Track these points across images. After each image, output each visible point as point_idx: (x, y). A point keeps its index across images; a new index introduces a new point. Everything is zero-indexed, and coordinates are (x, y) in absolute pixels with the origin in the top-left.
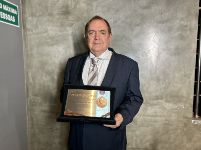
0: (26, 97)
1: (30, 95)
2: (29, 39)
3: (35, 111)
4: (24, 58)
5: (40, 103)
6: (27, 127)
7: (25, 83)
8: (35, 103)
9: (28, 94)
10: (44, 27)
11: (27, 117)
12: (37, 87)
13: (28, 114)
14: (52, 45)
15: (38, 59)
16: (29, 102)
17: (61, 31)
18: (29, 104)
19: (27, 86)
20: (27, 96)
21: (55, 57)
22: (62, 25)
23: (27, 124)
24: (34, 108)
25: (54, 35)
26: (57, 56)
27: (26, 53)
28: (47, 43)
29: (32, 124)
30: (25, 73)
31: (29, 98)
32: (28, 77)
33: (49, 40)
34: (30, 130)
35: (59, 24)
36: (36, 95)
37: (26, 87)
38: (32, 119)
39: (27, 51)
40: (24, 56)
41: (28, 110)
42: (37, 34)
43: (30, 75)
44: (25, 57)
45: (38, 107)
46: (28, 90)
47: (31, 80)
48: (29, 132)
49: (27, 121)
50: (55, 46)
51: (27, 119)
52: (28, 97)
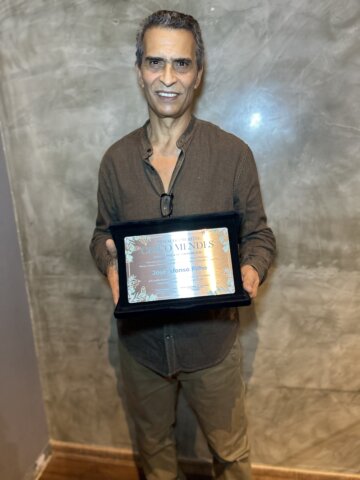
0: (22, 259)
1: (33, 252)
2: (11, 90)
3: (49, 295)
4: (4, 149)
5: (62, 273)
6: (35, 337)
7: (16, 220)
8: (48, 273)
9: (25, 250)
10: (54, 49)
11: (31, 311)
12: (50, 230)
13: (33, 304)
14: (81, 106)
15: (46, 150)
16: (31, 272)
17: (105, 61)
18: (31, 277)
19: (22, 227)
20: (24, 255)
21: (91, 141)
22: (107, 39)
23: (34, 328)
24: (48, 287)
25: (85, 72)
26: (97, 137)
27: (7, 132)
28: (66, 99)
29: (46, 329)
30: (12, 193)
31: (30, 262)
32: (21, 203)
33: (71, 91)
34: (42, 344)
35: (97, 37)
36: (48, 254)
37: (18, 231)
38: (43, 315)
39: (11, 128)
40: (4, 144)
41: (30, 292)
42: (34, 72)
43: (26, 197)
44: (8, 147)
45: (56, 286)
46: (24, 240)
47: (30, 212)
48: (40, 348)
49: (33, 322)
50: (92, 109)
51: (32, 316)
52: (26, 258)
